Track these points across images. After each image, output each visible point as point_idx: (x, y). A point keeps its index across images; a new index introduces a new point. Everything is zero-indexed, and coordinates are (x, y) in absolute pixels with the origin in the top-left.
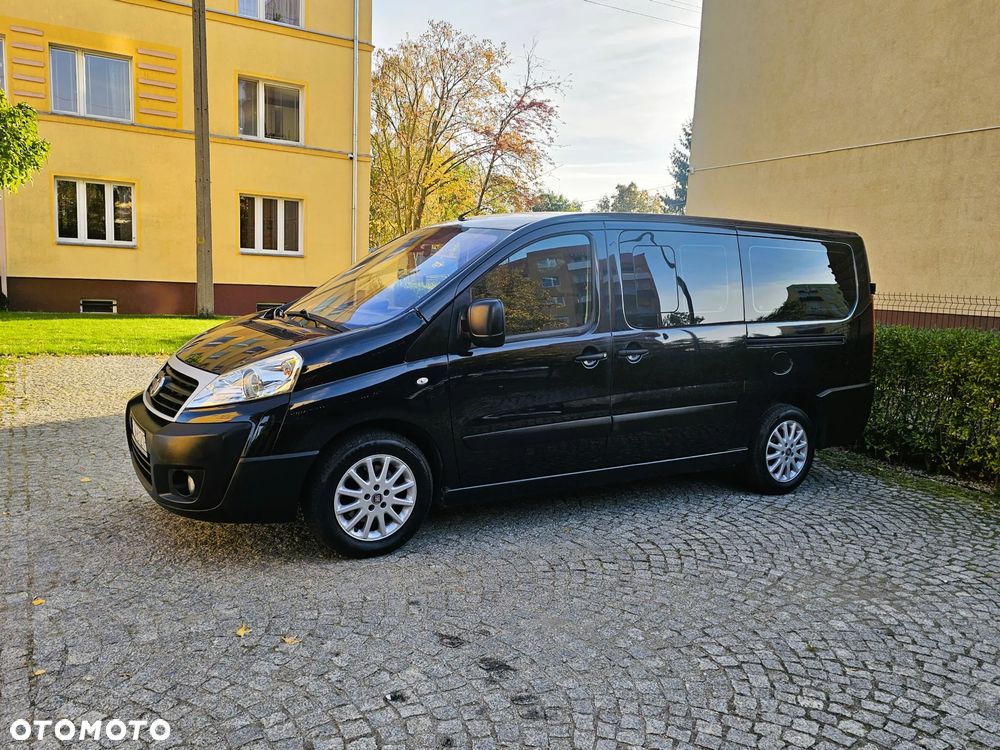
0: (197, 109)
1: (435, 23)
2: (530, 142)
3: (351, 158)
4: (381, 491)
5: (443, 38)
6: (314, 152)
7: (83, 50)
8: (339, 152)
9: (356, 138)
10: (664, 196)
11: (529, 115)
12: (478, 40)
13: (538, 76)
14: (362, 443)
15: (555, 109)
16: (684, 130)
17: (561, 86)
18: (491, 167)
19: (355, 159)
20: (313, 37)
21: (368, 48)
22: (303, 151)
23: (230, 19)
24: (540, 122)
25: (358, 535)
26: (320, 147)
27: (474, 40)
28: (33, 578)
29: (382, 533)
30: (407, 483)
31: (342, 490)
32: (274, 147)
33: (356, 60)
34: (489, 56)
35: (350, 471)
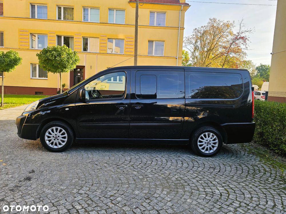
3: (176, 58)
6: (167, 58)
7: (115, 39)
8: (173, 57)
9: (178, 53)
11: (239, 41)
12: (225, 21)
13: (243, 29)
14: (52, 123)
15: (248, 38)
20: (168, 28)
21: (183, 29)
22: (164, 57)
23: (147, 27)
26: (168, 56)
27: (224, 22)
29: (58, 147)
30: (64, 135)
31: (47, 134)
32: (156, 57)
33: (179, 32)
34: (228, 26)
35: (49, 130)
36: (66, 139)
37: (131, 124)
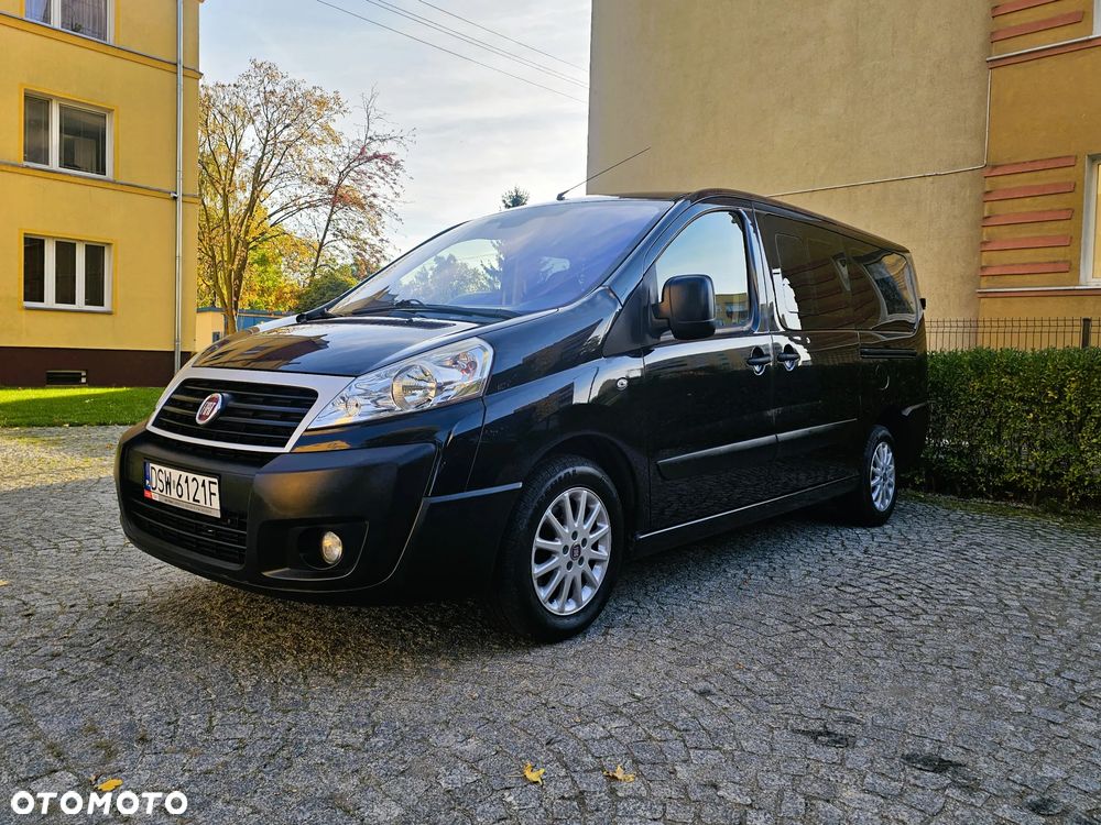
2: (374, 196)
3: (175, 198)
4: (579, 540)
5: (266, 79)
6: (126, 188)
8: (158, 191)
9: (180, 175)
10: (488, 267)
11: (370, 167)
12: (308, 87)
13: (378, 128)
14: (560, 470)
15: (401, 163)
16: (504, 201)
17: (404, 141)
18: (329, 220)
19: (180, 199)
20: (125, 55)
21: (195, 75)
22: (111, 186)
23: (14, 22)
24: (382, 175)
25: (554, 607)
26: (133, 183)
27: (303, 86)
28: (56, 745)
29: (578, 601)
30: (601, 528)
31: (539, 542)
32: (71, 179)
33: (181, 87)
34: (322, 103)
35: (549, 512)
36: (604, 552)
37: (782, 436)
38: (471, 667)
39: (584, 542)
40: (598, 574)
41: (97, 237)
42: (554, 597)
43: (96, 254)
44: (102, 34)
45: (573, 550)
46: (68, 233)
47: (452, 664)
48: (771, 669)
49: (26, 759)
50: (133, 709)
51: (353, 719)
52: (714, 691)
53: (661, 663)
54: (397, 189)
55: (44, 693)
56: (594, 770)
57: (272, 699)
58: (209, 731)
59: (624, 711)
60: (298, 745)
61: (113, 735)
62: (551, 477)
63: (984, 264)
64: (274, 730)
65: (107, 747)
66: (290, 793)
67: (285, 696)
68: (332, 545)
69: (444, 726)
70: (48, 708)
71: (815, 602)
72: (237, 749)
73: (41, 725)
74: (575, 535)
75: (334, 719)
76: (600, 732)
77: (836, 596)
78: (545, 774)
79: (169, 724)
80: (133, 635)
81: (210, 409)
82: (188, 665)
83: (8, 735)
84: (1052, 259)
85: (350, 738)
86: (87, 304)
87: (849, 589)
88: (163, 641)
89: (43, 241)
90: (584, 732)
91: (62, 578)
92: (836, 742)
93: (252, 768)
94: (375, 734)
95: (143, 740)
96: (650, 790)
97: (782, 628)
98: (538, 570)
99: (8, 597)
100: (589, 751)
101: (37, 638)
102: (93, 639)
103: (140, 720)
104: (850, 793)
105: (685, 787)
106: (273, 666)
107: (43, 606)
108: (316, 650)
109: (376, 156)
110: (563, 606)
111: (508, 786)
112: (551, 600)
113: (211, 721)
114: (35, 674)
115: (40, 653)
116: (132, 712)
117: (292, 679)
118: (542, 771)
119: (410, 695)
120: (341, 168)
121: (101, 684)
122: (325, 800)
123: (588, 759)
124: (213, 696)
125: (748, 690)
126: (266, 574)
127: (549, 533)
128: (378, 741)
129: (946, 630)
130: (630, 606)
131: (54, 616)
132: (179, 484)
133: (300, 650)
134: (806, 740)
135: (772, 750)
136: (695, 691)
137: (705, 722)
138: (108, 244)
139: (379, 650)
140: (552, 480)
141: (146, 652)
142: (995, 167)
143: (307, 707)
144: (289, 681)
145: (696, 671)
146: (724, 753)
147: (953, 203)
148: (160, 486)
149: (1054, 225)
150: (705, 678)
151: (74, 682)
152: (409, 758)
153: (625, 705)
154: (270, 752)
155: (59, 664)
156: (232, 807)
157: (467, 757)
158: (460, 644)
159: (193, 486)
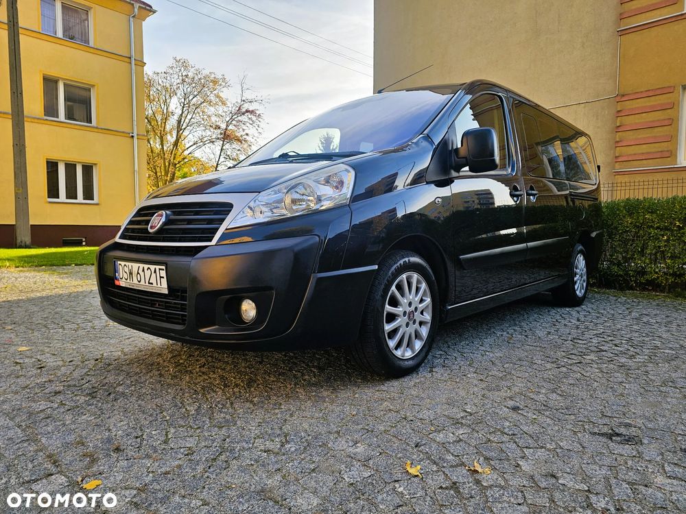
0: (13, 93)
1: (178, 59)
2: (247, 134)
3: (133, 136)
4: (413, 308)
5: (182, 69)
6: (104, 131)
8: (123, 132)
11: (244, 118)
12: (206, 72)
13: (248, 95)
17: (263, 102)
18: (222, 150)
19: (136, 137)
20: (101, 53)
21: (143, 64)
22: (96, 130)
23: (35, 34)
24: (251, 122)
25: (398, 353)
26: (108, 128)
27: (204, 72)
28: (53, 455)
29: (413, 350)
30: (425, 301)
31: (388, 308)
32: (73, 126)
33: (133, 71)
34: (215, 82)
35: (393, 288)
36: (428, 317)
38: (345, 394)
39: (416, 309)
40: (424, 331)
41: (88, 160)
42: (398, 346)
43: (88, 170)
44: (87, 41)
45: (409, 314)
46: (71, 158)
47: (332, 393)
48: (553, 391)
49: (30, 466)
50: (111, 428)
51: (270, 431)
52: (522, 407)
53: (476, 389)
54: (260, 130)
55: (47, 418)
56: (457, 466)
57: (210, 418)
58: (166, 442)
59: (463, 421)
60: (232, 451)
61: (96, 447)
62: (395, 264)
63: (617, 155)
64: (213, 441)
65: (91, 456)
66: (230, 488)
67: (219, 417)
68: (249, 309)
69: (336, 435)
70: (49, 429)
71: (562, 350)
72: (187, 455)
73: (44, 440)
74: (410, 304)
75: (256, 432)
76: (451, 438)
77: (573, 345)
78: (421, 469)
79: (137, 437)
80: (111, 378)
81: (157, 221)
82: (149, 396)
83: (19, 448)
84: (660, 150)
85: (269, 445)
86: (84, 199)
87: (580, 342)
88: (132, 382)
89: (57, 163)
90: (440, 437)
91: (65, 345)
92: (628, 441)
93: (200, 469)
94: (287, 442)
95: (118, 450)
96: (506, 480)
97: (549, 366)
98: (388, 327)
99: (28, 357)
100: (448, 451)
101: (45, 382)
102: (84, 381)
103: (116, 435)
104: (660, 480)
105: (532, 477)
106: (208, 396)
107: (51, 362)
108: (237, 385)
109: (247, 111)
110: (404, 352)
111: (396, 479)
112: (396, 348)
113: (167, 435)
114: (43, 405)
115: (46, 391)
116: (109, 430)
117: (222, 404)
118: (419, 467)
119: (308, 414)
120: (227, 119)
121: (89, 411)
122: (258, 493)
123: (450, 457)
124: (168, 418)
125: (544, 405)
126: (201, 331)
127: (394, 302)
128: (290, 447)
129: (657, 364)
130: (441, 355)
131: (58, 368)
132: (138, 273)
133: (226, 386)
134: (604, 440)
135: (583, 447)
136: (508, 408)
137: (525, 429)
138: (95, 164)
139: (279, 384)
140: (396, 266)
141: (120, 389)
142: (623, 96)
143: (235, 424)
144: (220, 406)
145: (503, 394)
146: (549, 450)
147: (597, 119)
148: (125, 276)
149: (660, 129)
150: (511, 398)
151: (69, 410)
152: (316, 459)
153: (462, 417)
154: (212, 457)
155: (59, 398)
156: (186, 500)
157: (359, 457)
158: (335, 380)
159: (148, 273)
